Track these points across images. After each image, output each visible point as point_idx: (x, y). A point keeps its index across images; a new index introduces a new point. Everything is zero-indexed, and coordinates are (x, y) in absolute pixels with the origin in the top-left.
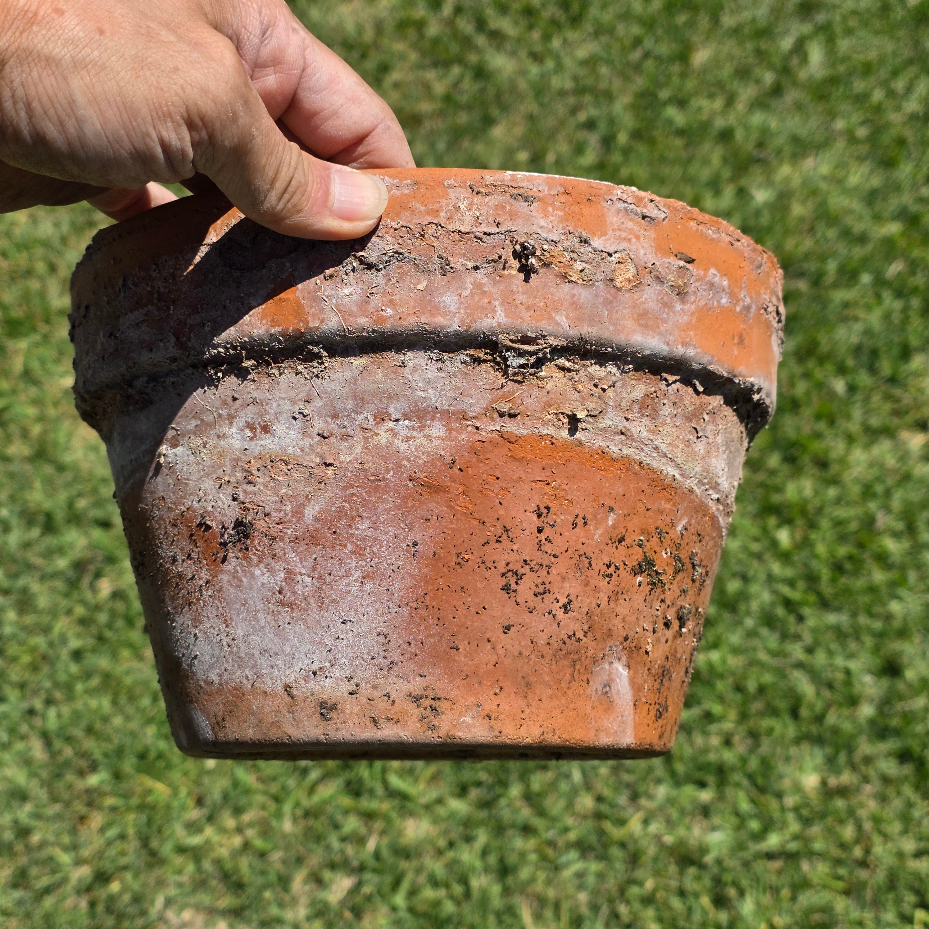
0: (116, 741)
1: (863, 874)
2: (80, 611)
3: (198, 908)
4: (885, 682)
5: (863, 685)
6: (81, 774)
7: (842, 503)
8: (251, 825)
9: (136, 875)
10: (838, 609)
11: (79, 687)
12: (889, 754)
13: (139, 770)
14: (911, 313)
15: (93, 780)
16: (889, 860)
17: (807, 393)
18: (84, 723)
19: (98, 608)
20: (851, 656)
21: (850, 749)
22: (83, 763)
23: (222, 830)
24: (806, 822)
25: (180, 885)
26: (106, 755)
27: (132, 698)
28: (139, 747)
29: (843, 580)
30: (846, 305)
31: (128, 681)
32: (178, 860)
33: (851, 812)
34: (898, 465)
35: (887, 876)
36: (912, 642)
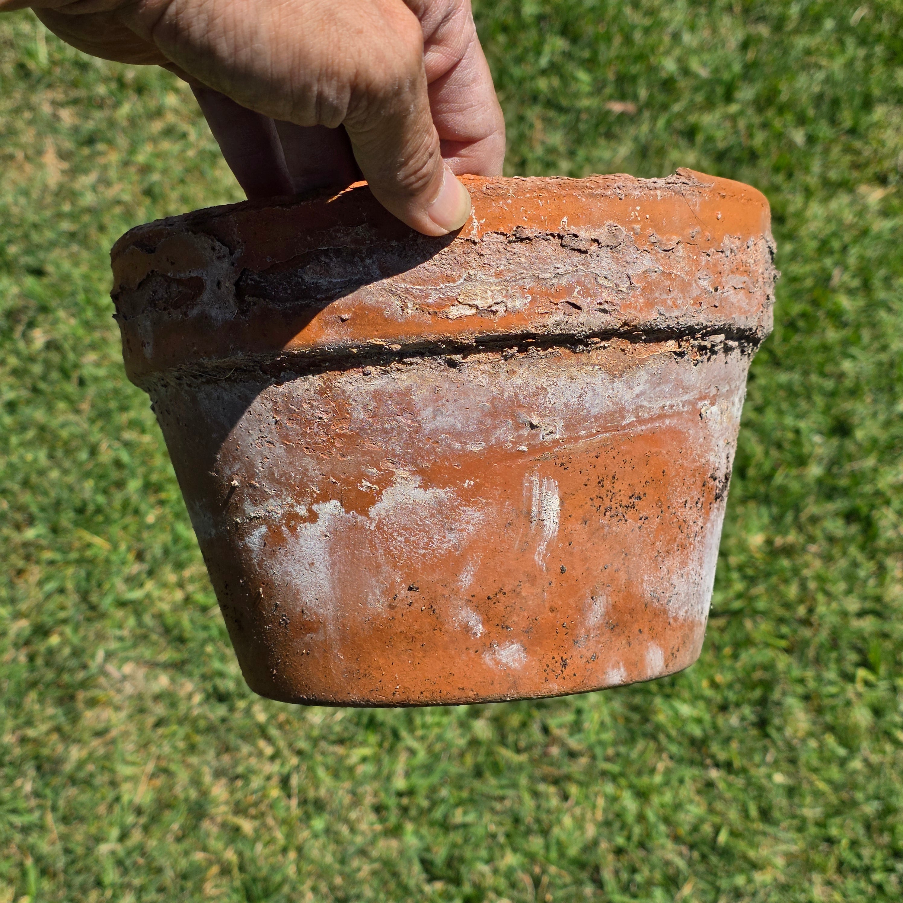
0: (53, 494)
1: (806, 633)
2: (13, 361)
3: (139, 661)
4: (835, 442)
5: (813, 445)
6: (18, 527)
7: (799, 259)
8: (192, 580)
9: (76, 629)
10: (791, 368)
11: (14, 440)
12: (837, 514)
13: (76, 524)
14: (875, 61)
15: (30, 534)
16: (833, 619)
17: (766, 144)
18: (20, 477)
19: (32, 359)
20: (800, 416)
21: (797, 509)
22: (19, 517)
23: (164, 585)
24: (752, 581)
25: (121, 639)
26: (43, 509)
27: (69, 452)
28: (78, 502)
29: (796, 339)
30: (808, 52)
31: (64, 434)
32: (119, 614)
33: (796, 571)
34: (855, 220)
35: (829, 635)
36: (863, 401)
